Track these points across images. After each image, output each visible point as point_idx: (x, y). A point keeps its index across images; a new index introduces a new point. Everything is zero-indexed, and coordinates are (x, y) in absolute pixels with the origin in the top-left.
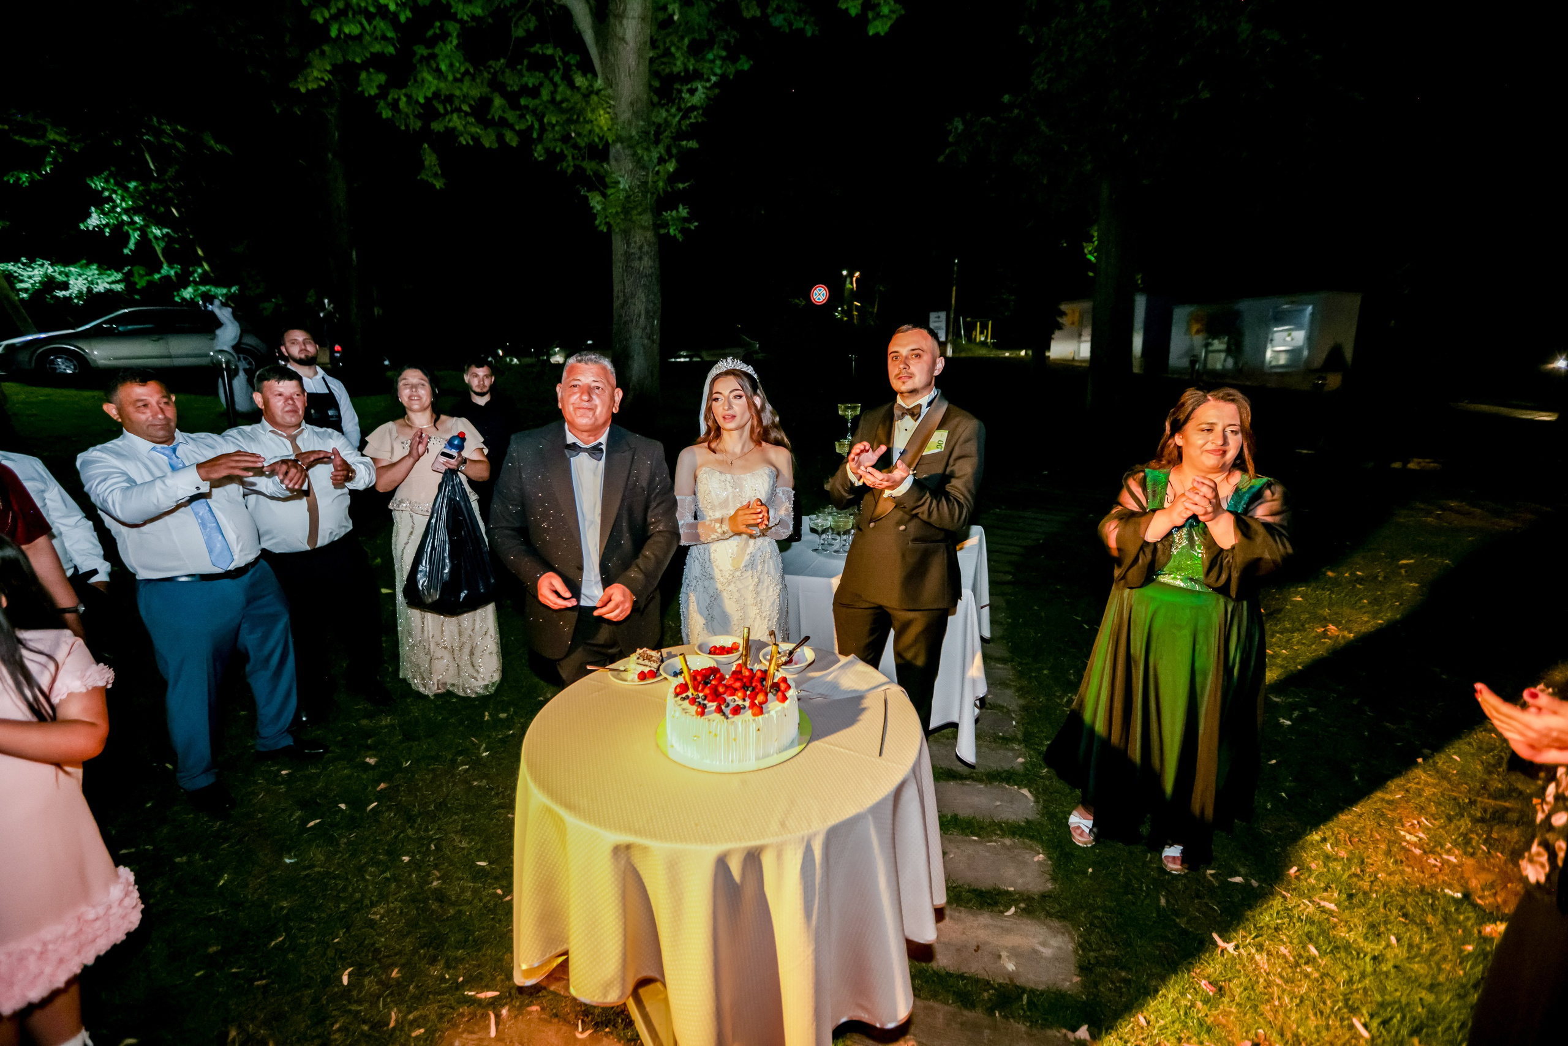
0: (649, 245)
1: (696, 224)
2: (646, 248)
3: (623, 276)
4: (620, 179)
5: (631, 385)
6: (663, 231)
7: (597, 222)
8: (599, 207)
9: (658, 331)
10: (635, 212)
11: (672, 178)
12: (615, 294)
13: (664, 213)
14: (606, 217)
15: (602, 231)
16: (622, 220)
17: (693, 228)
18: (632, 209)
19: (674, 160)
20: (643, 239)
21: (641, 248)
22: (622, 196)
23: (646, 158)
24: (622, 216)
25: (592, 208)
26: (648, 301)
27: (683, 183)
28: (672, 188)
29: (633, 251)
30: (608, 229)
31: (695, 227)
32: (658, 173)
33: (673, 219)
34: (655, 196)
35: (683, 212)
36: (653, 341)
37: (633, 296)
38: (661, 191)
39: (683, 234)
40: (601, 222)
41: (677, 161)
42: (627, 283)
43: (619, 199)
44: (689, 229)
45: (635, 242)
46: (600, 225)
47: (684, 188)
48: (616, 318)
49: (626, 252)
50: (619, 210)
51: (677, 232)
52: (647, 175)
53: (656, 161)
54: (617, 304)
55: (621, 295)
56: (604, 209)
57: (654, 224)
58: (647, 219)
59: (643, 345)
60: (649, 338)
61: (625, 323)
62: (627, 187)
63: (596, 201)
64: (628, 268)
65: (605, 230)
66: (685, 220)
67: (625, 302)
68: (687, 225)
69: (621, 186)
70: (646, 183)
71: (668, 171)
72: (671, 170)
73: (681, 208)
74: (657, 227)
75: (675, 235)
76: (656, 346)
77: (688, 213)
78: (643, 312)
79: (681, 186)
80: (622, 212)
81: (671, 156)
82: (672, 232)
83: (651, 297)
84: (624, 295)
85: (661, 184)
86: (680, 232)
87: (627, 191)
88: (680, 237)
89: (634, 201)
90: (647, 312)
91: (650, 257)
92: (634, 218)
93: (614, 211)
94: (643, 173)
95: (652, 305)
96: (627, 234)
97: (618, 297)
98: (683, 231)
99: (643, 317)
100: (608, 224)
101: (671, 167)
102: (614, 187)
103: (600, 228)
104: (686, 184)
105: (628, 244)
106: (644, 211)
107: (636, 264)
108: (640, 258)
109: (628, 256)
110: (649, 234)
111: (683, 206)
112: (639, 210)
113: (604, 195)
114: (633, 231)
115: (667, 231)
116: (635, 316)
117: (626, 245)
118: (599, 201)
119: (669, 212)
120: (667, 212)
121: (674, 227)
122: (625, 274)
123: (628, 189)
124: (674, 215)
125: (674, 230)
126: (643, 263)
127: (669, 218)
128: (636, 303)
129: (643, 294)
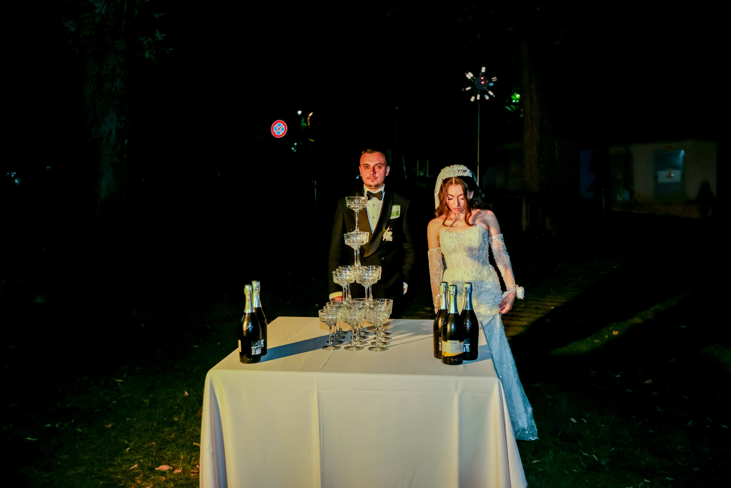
0: (122, 68)
1: (171, 49)
2: (119, 71)
3: (94, 95)
4: (96, 4)
5: (99, 201)
6: (137, 55)
7: (70, 43)
8: (73, 29)
9: (128, 150)
10: (109, 37)
12: (85, 113)
13: (140, 38)
14: (80, 39)
16: (96, 43)
17: (168, 53)
18: (106, 33)
20: (116, 63)
21: (113, 71)
22: (97, 19)
24: (95, 40)
26: (119, 121)
27: (160, 13)
31: (171, 51)
33: (149, 43)
34: (130, 23)
35: (159, 36)
36: (123, 159)
37: (104, 114)
39: (157, 58)
40: (74, 43)
42: (98, 103)
43: (95, 23)
44: (164, 53)
45: (108, 65)
46: (73, 46)
47: (159, 17)
49: (98, 74)
50: (93, 34)
51: (152, 56)
54: (86, 122)
55: (91, 114)
56: (78, 31)
57: (128, 49)
58: (121, 44)
59: (113, 163)
60: (119, 156)
62: (103, 11)
64: (99, 89)
66: (161, 44)
67: (96, 122)
68: (162, 50)
69: (97, 11)
70: (121, 11)
73: (158, 34)
75: (150, 58)
76: (125, 165)
77: (163, 37)
78: (114, 132)
79: (156, 16)
80: (95, 35)
82: (147, 55)
83: (123, 118)
84: (95, 114)
86: (155, 56)
87: (102, 16)
88: (155, 61)
89: (109, 26)
90: (118, 131)
91: (123, 80)
92: (108, 42)
93: (88, 33)
95: (123, 125)
96: (99, 57)
98: (157, 55)
99: (113, 136)
100: (81, 46)
102: (89, 12)
103: (73, 49)
104: (162, 14)
105: (101, 67)
106: (117, 37)
107: (108, 85)
108: (113, 80)
109: (100, 79)
110: (123, 58)
111: (160, 30)
112: (113, 35)
113: (77, 20)
114: (106, 54)
115: (142, 54)
116: (105, 135)
117: (98, 67)
118: (71, 25)
119: (144, 38)
120: (142, 37)
121: (150, 51)
122: (97, 94)
123: (104, 14)
124: (150, 39)
125: (150, 54)
126: (115, 85)
127: (145, 42)
128: (107, 122)
129: (114, 114)
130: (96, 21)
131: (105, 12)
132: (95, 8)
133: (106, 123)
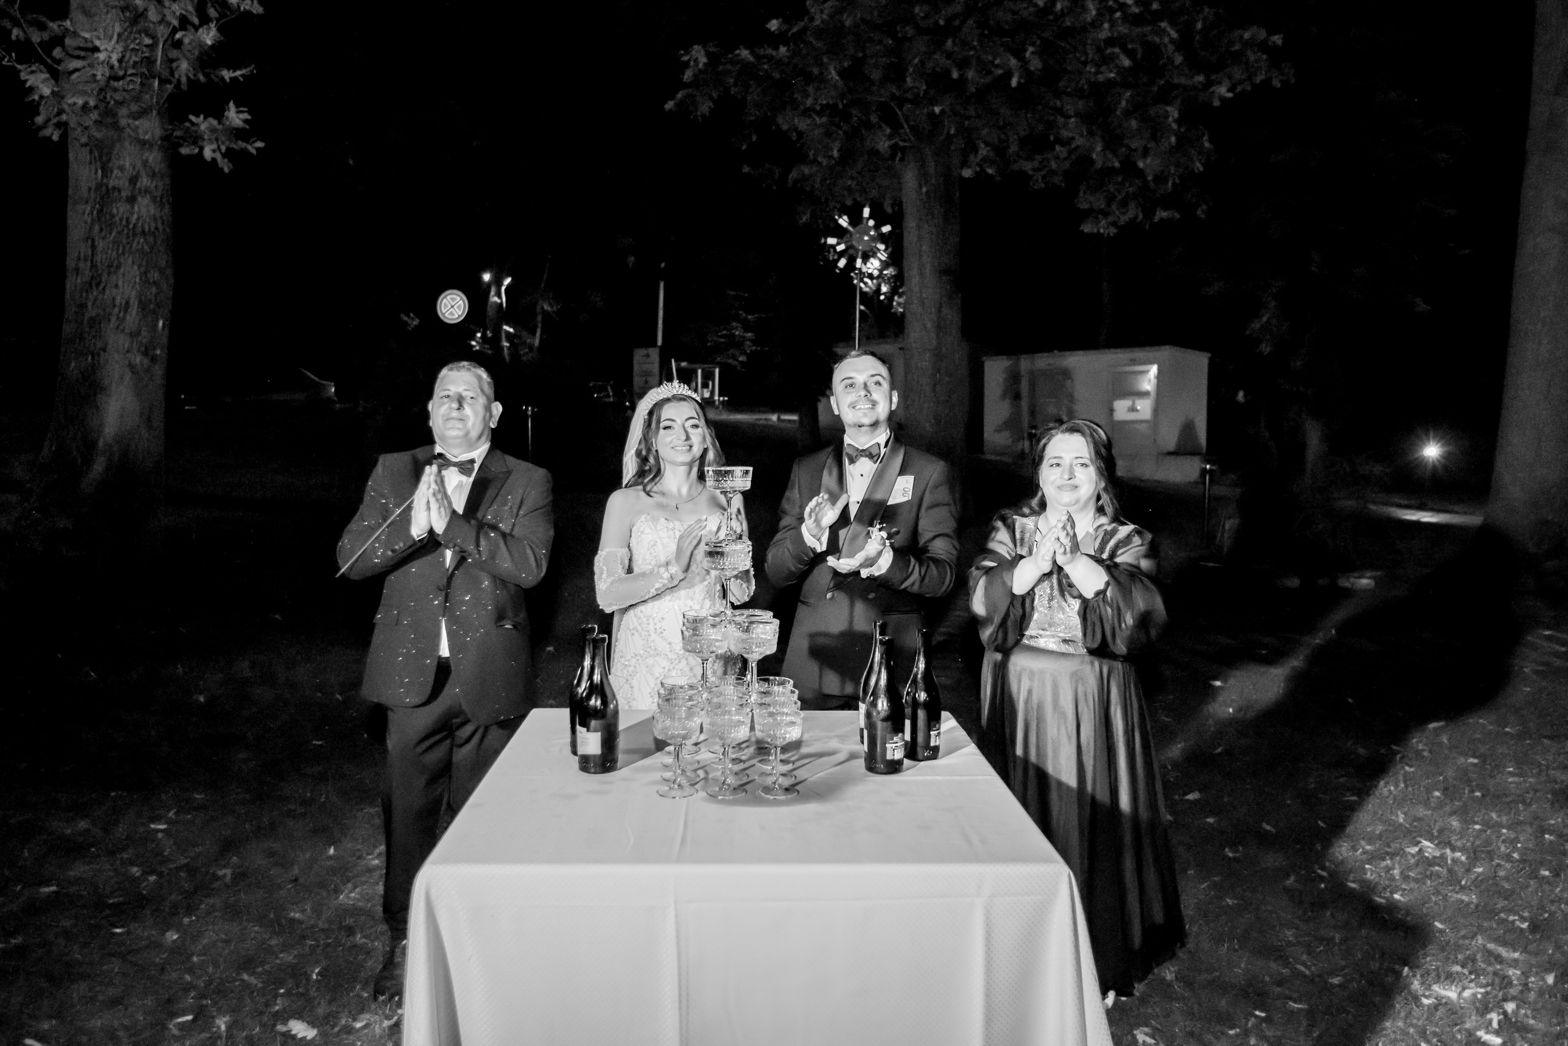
0: (153, 175)
1: (260, 144)
2: (144, 181)
3: (91, 229)
4: (97, 43)
5: (101, 443)
6: (184, 151)
7: (39, 120)
8: (46, 91)
9: (165, 340)
10: (123, 111)
11: (208, 59)
12: (70, 263)
13: (192, 118)
14: (60, 112)
15: (49, 138)
16: (96, 122)
17: (254, 152)
18: (120, 103)
19: (213, 25)
20: (139, 165)
21: (133, 180)
22: (101, 73)
23: (153, 15)
24: (94, 116)
25: (31, 89)
26: (145, 282)
27: (234, 71)
28: (206, 75)
29: (112, 183)
30: (61, 137)
31: (258, 149)
32: (178, 44)
33: (213, 130)
34: (169, 87)
35: (235, 117)
36: (153, 359)
37: (113, 267)
38: (184, 80)
39: (230, 161)
40: (49, 120)
41: (220, 30)
42: (100, 245)
43: (96, 81)
44: (244, 151)
45: (122, 168)
46: (44, 126)
47: (234, 80)
48: (70, 312)
49: (99, 186)
50: (92, 103)
51: (218, 156)
52: (152, 47)
53: (175, 23)
54: (73, 283)
55: (85, 266)
56: (58, 96)
57: (166, 138)
58: (150, 127)
59: (132, 366)
60: (145, 353)
61: (92, 320)
62: (114, 58)
63: (39, 82)
64: (103, 217)
65: (55, 138)
66: (238, 134)
67: (95, 282)
68: (242, 144)
69: (102, 56)
70: (150, 61)
71: (201, 45)
72: (209, 42)
73: (231, 113)
74: (170, 145)
75: (214, 160)
76: (159, 371)
77: (246, 121)
78: (134, 302)
79: (227, 74)
80: (96, 107)
81: (205, 20)
82: (208, 154)
83: (155, 275)
84: (93, 266)
85: (184, 66)
86: (224, 156)
87: (112, 67)
88: (226, 166)
89: (124, 90)
90: (143, 305)
91: (154, 199)
92: (123, 122)
93: (80, 102)
94: (148, 41)
95: (154, 290)
96: (102, 154)
97: (77, 270)
98: (229, 154)
99: (134, 310)
100: (63, 126)
101: (209, 36)
102: (83, 58)
103: (47, 132)
104: (238, 73)
105: (106, 171)
106: (143, 113)
107: (120, 209)
108: (132, 200)
109: (105, 195)
110: (154, 157)
111: (237, 106)
112: (134, 108)
113: (55, 75)
114: (118, 146)
115: (197, 150)
116: (116, 310)
117: (100, 172)
118: (44, 81)
119: (202, 116)
120: (198, 116)
121: (214, 146)
122: (97, 227)
123: (116, 64)
124: (215, 122)
125: (214, 151)
126: (136, 208)
127: (203, 127)
128: (120, 284)
129: (136, 268)
130: (99, 77)
131: (120, 61)
132: (96, 49)
133: (116, 286)
